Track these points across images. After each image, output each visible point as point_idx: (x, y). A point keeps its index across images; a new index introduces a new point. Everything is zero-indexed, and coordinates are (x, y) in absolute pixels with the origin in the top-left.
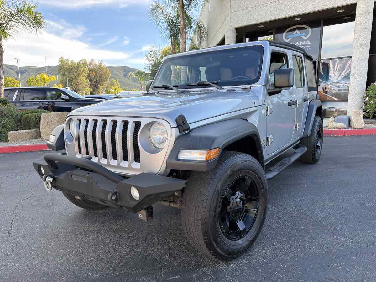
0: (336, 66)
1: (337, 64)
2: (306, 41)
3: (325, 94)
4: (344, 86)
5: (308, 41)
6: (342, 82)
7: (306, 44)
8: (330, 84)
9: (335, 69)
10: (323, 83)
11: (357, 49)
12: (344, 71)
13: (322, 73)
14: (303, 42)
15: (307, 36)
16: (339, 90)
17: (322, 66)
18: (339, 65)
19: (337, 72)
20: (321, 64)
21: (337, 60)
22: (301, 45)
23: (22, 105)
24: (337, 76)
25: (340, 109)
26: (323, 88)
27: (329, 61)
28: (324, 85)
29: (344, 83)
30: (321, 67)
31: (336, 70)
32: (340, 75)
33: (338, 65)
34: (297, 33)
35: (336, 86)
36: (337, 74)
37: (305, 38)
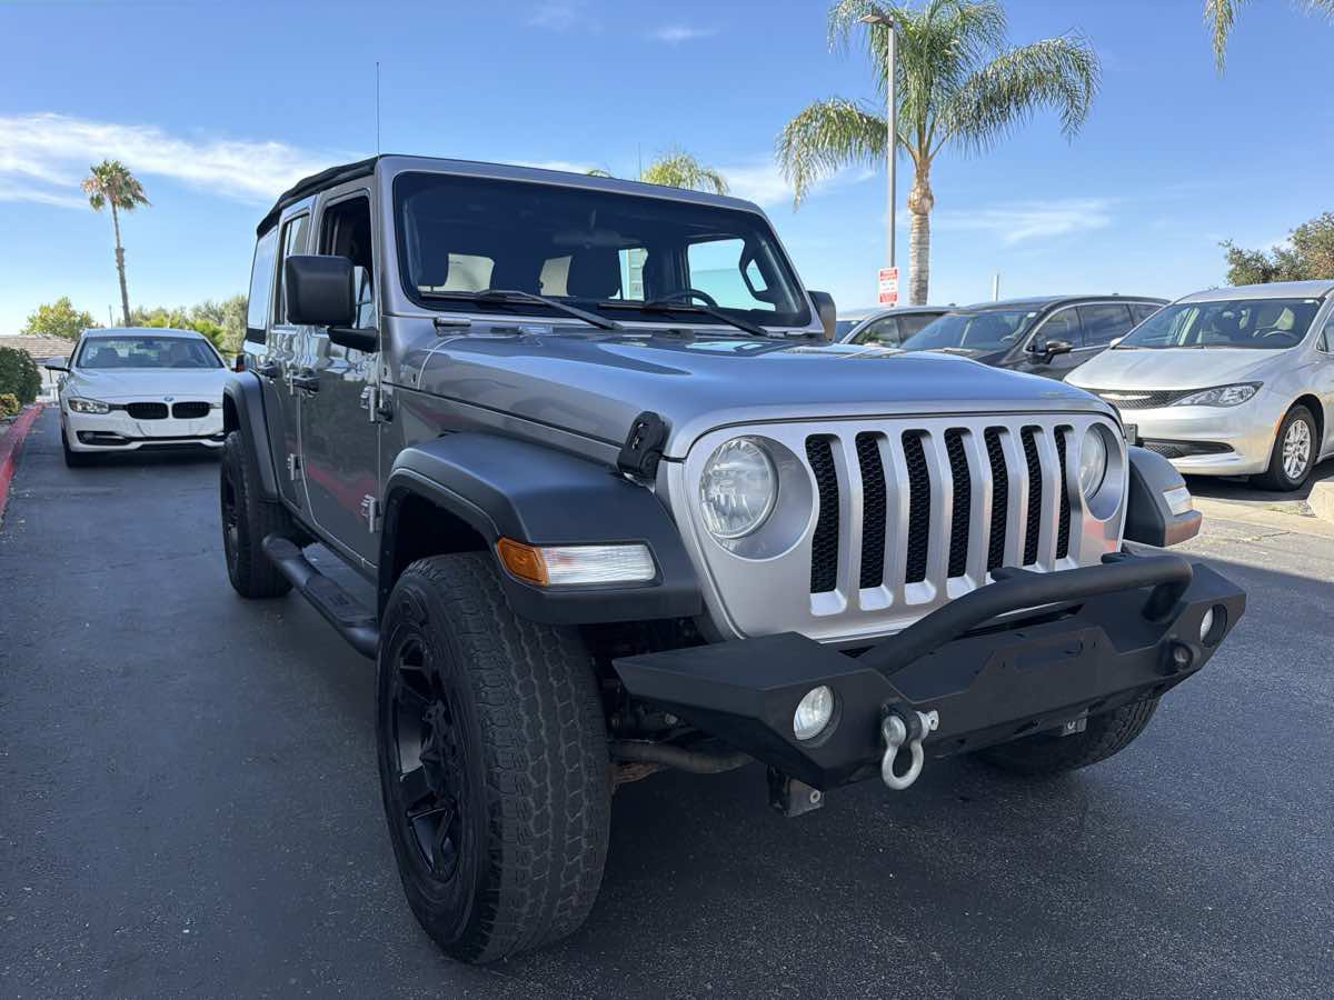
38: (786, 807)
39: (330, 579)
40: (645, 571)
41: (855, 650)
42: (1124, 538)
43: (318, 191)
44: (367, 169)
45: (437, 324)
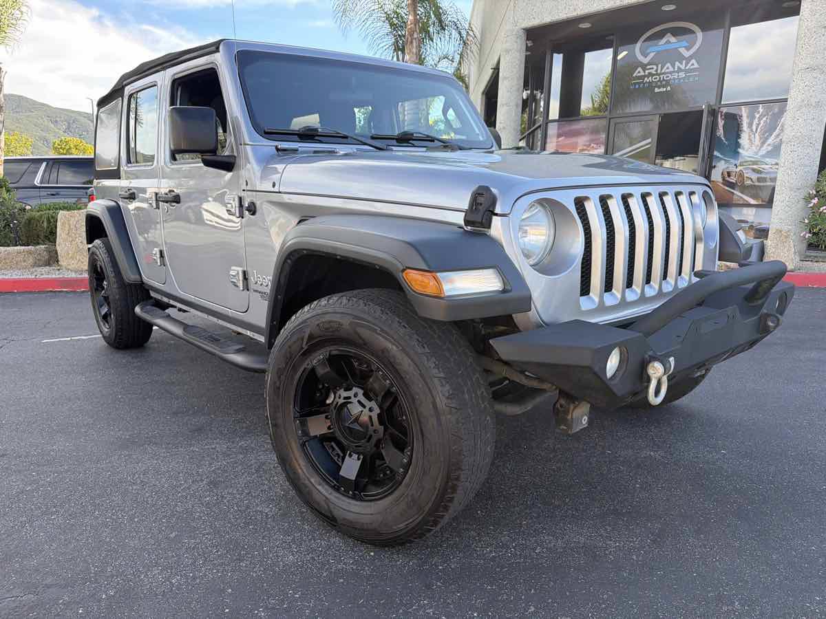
0: (756, 121)
1: (758, 116)
2: (688, 60)
3: (727, 188)
4: (771, 170)
5: (693, 61)
6: (767, 160)
7: (687, 68)
8: (740, 165)
9: (754, 128)
10: (723, 162)
11: (800, 78)
12: (775, 134)
13: (723, 138)
14: (682, 64)
15: (690, 49)
16: (759, 180)
17: (723, 122)
18: (764, 119)
19: (757, 135)
20: (721, 116)
21: (758, 108)
22: (676, 69)
23: (53, 195)
24: (758, 146)
25: (760, 224)
26: (722, 174)
27: (741, 109)
28: (727, 166)
29: (774, 163)
30: (721, 123)
31: (757, 129)
32: (763, 143)
33: (760, 119)
34: (668, 42)
35: (754, 170)
36: (757, 141)
37: (687, 54)
38: (570, 427)
39: (201, 328)
40: (496, 284)
41: (625, 325)
42: (719, 260)
43: (164, 69)
44: (215, 47)
45: (278, 150)
